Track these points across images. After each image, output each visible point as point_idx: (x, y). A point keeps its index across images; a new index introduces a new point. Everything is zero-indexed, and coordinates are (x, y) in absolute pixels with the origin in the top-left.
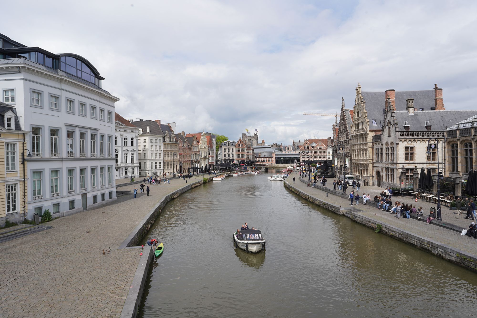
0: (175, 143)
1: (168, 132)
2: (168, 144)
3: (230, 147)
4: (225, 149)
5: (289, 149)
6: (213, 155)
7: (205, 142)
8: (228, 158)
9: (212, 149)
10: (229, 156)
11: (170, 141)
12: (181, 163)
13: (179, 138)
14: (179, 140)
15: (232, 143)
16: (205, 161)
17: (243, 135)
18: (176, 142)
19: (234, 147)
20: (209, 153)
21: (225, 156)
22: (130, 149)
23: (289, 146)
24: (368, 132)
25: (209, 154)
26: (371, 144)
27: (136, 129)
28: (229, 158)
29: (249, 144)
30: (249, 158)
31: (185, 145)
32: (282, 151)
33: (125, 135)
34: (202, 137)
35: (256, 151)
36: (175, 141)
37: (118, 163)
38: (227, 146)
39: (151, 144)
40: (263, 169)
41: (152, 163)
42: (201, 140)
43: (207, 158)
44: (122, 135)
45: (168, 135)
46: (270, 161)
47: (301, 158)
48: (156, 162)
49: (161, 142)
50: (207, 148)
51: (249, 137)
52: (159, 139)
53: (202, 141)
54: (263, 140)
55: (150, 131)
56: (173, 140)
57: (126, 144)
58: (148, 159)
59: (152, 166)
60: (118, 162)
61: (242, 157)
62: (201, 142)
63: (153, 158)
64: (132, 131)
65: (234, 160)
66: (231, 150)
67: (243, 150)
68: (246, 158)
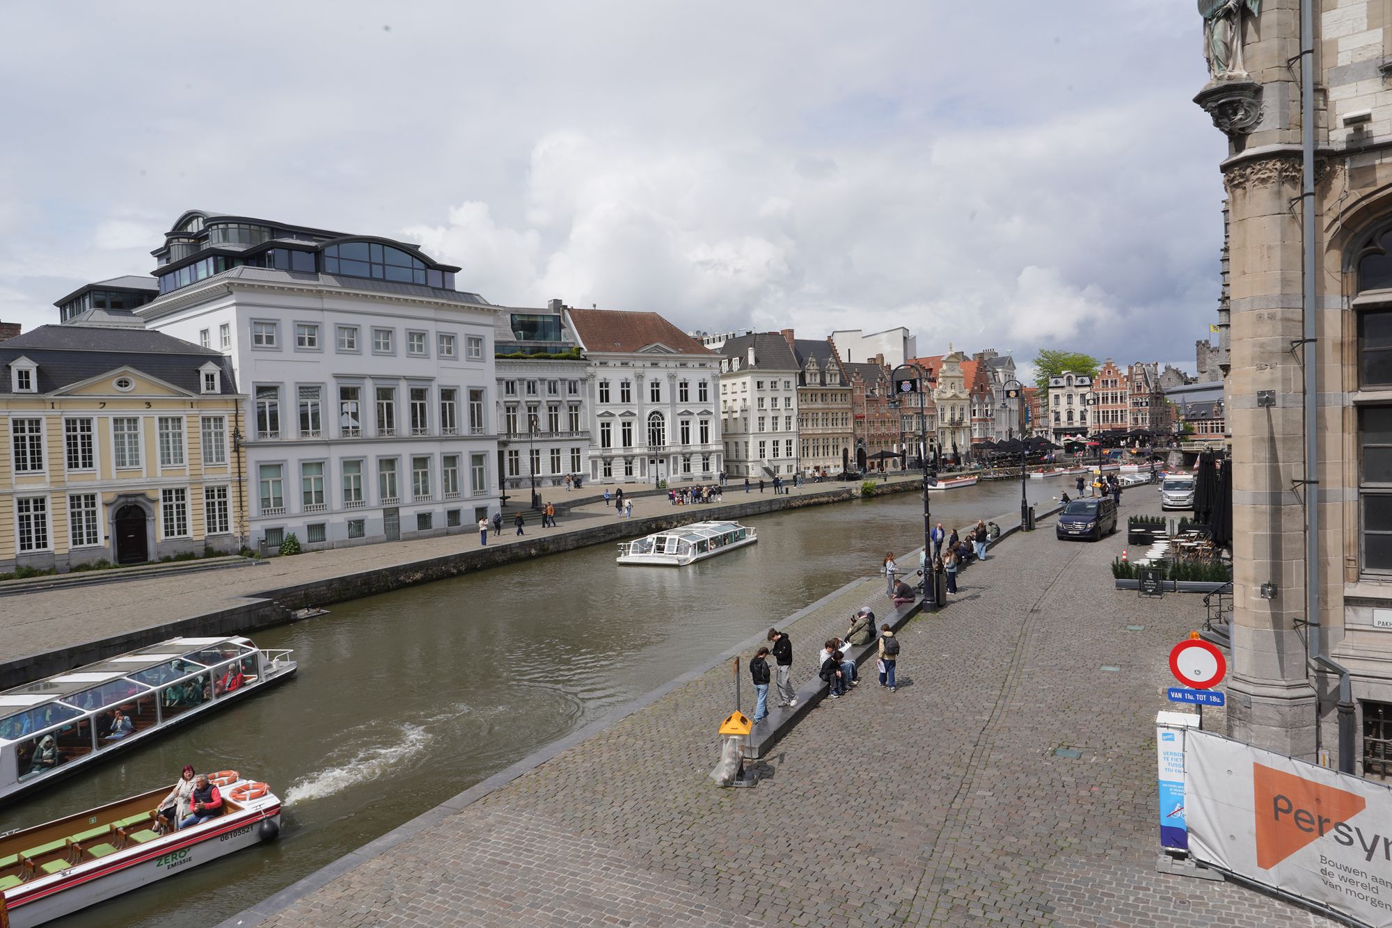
0: (838, 387)
1: (814, 360)
2: (815, 392)
3: (1074, 389)
4: (1057, 397)
6: (988, 417)
7: (957, 379)
8: (1069, 424)
9: (987, 400)
10: (1070, 418)
11: (823, 383)
12: (860, 441)
13: (855, 374)
14: (853, 379)
15: (1079, 378)
16: (957, 434)
18: (842, 383)
19: (1089, 388)
20: (974, 411)
21: (1057, 419)
22: (696, 411)
25: (974, 415)
27: (711, 358)
28: (1072, 423)
29: (1138, 377)
30: (1140, 421)
31: (877, 392)
33: (682, 375)
34: (944, 367)
36: (838, 381)
37: (664, 444)
38: (1063, 387)
39: (758, 395)
40: (1175, 458)
41: (762, 444)
42: (940, 375)
43: (963, 425)
44: (672, 377)
45: (815, 367)
46: (1218, 431)
48: (777, 442)
49: (791, 388)
50: (964, 396)
52: (784, 379)
53: (943, 377)
55: (757, 360)
56: (834, 382)
57: (684, 396)
58: (751, 432)
59: (762, 451)
60: (664, 442)
61: (1115, 418)
62: (940, 380)
63: (779, 431)
64: (702, 365)
65: (1086, 428)
66: (1077, 400)
67: (1119, 398)
68: (1129, 424)
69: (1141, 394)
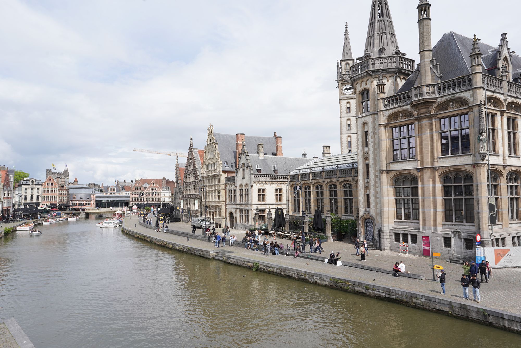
3: (34, 186)
4: (26, 189)
5: (112, 190)
6: (9, 197)
8: (31, 201)
9: (9, 189)
10: (32, 198)
15: (37, 182)
17: (48, 171)
19: (41, 186)
20: (5, 194)
21: (26, 198)
23: (112, 186)
24: (221, 173)
25: (5, 196)
26: (224, 186)
28: (33, 201)
29: (62, 183)
30: (62, 200)
32: (102, 192)
35: (71, 191)
38: (29, 185)
40: (83, 215)
43: (1, 200)
46: (88, 205)
47: (131, 200)
50: (1, 187)
51: (57, 175)
54: (76, 179)
61: (52, 199)
65: (39, 203)
66: (35, 191)
67: (54, 191)
68: (57, 201)
69: (63, 190)
